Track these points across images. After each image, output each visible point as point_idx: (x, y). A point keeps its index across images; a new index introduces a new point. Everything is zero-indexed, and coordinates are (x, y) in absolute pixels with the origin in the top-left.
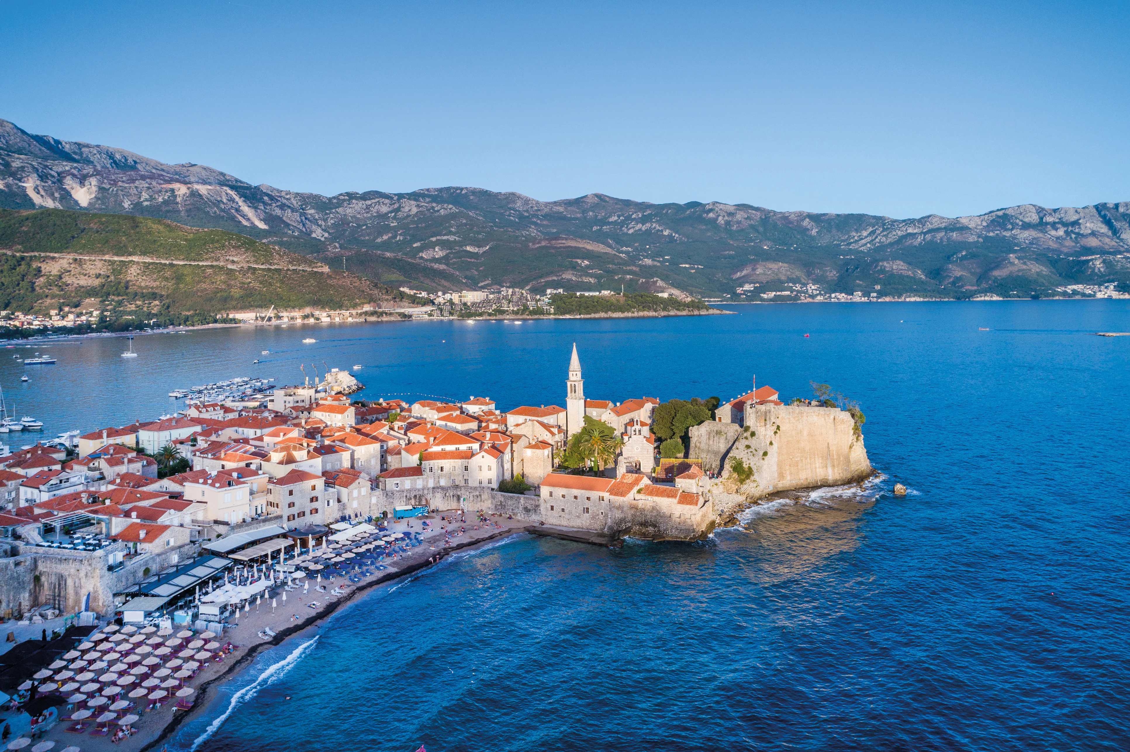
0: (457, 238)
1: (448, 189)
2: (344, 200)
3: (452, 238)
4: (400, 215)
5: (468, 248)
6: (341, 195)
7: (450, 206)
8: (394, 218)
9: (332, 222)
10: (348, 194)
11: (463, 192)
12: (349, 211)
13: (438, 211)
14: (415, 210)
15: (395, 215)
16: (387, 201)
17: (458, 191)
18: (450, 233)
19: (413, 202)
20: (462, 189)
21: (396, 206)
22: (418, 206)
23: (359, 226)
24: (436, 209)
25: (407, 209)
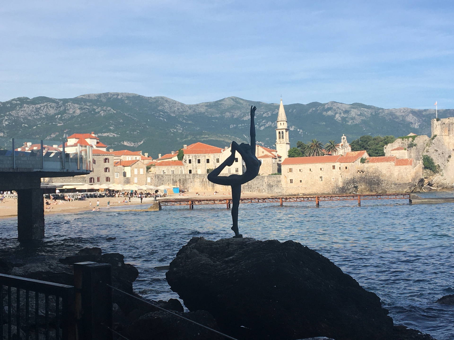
0: (115, 135)
1: (106, 94)
2: (17, 104)
3: (111, 135)
4: (66, 116)
5: (125, 143)
6: (14, 100)
7: (109, 108)
8: (61, 119)
9: (7, 123)
10: (19, 99)
11: (119, 97)
12: (21, 113)
13: (99, 112)
14: (78, 112)
15: (61, 117)
16: (54, 105)
17: (115, 97)
18: (109, 131)
19: (76, 105)
20: (118, 95)
21: (62, 109)
22: (81, 109)
23: (30, 127)
24: (97, 110)
25: (71, 111)
